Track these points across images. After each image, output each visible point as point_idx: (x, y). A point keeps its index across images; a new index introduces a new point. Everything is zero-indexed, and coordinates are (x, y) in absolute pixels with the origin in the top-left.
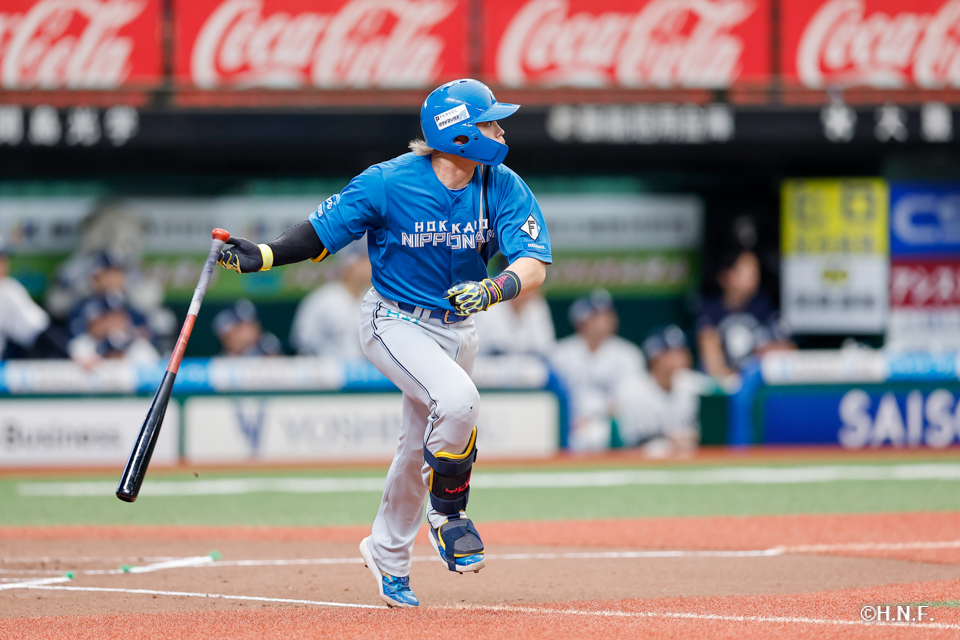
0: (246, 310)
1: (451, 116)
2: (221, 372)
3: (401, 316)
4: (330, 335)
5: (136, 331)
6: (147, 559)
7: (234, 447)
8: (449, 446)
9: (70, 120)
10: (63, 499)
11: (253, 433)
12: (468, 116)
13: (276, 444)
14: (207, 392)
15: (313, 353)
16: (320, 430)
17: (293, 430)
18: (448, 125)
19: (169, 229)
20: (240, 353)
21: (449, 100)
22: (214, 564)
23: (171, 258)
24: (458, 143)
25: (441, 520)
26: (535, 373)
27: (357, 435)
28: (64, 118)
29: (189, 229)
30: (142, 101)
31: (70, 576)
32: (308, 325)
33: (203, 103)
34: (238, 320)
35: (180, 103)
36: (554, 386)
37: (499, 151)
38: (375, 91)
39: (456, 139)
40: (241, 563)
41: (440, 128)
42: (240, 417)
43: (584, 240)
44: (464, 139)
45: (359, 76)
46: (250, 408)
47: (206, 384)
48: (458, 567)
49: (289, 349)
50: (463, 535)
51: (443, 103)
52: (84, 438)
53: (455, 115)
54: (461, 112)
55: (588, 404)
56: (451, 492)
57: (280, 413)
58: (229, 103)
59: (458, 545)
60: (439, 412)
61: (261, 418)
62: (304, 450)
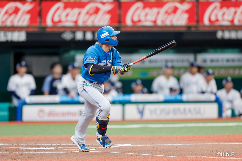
0: (139, 82)
1: (104, 35)
2: (133, 97)
3: (90, 84)
4: (161, 88)
5: (112, 87)
6: (115, 144)
7: (137, 116)
8: (104, 117)
11: (141, 113)
12: (108, 35)
13: (147, 115)
14: (130, 102)
15: (156, 93)
16: (158, 112)
17: (151, 112)
18: (104, 37)
20: (138, 93)
21: (104, 31)
22: (131, 146)
24: (106, 41)
25: (100, 136)
26: (213, 98)
27: (168, 113)
28: (94, 34)
31: (95, 149)
32: (155, 86)
33: (129, 30)
34: (137, 84)
35: (123, 30)
36: (218, 101)
37: (116, 42)
38: (173, 27)
39: (106, 40)
40: (138, 145)
41: (102, 38)
42: (138, 109)
43: (225, 64)
44: (108, 40)
45: (168, 23)
46: (141, 106)
47: (129, 100)
48: (106, 146)
49: (150, 92)
50: (106, 138)
51: (102, 32)
53: (105, 34)
54: (107, 34)
55: (227, 105)
56: (103, 129)
57: (148, 107)
58: (135, 30)
59: (105, 141)
60: (102, 109)
61: (143, 108)
62: (154, 117)
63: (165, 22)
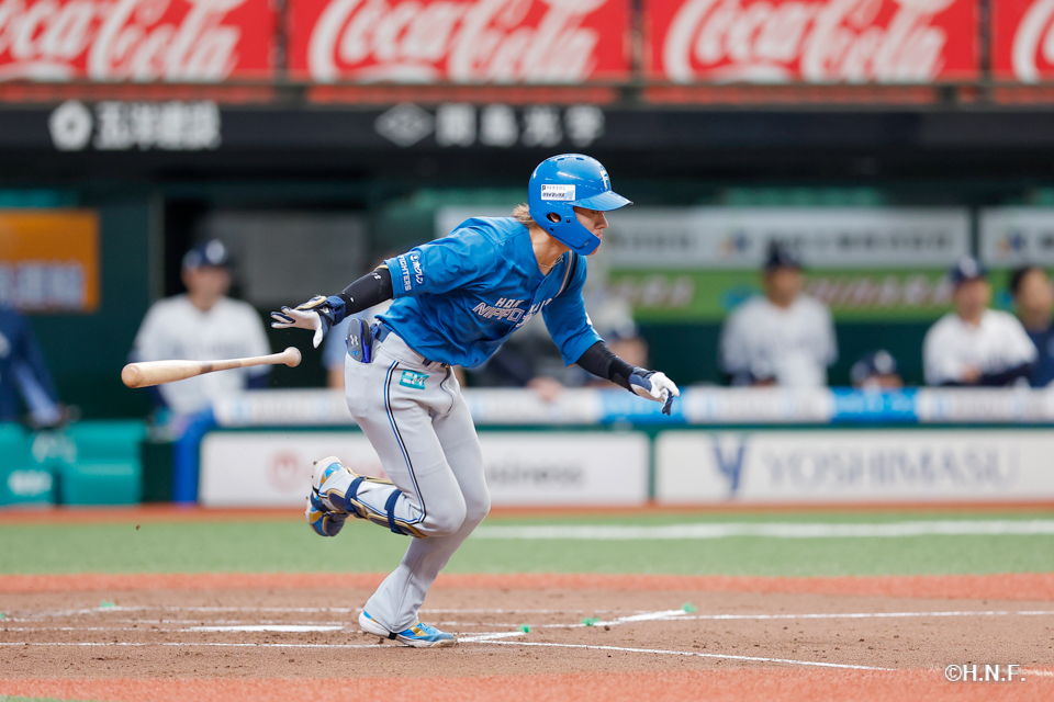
2: (697, 401)
7: (712, 487)
9: (526, 118)
10: (518, 542)
11: (733, 471)
13: (758, 484)
14: (683, 425)
16: (808, 468)
17: (776, 470)
19: (638, 242)
22: (686, 618)
23: (639, 274)
27: (853, 474)
28: (519, 116)
29: (660, 242)
30: (608, 98)
31: (526, 631)
33: (677, 100)
35: (651, 100)
38: (873, 87)
40: (717, 617)
42: (718, 453)
45: (853, 71)
46: (729, 442)
47: (679, 415)
52: (542, 475)
57: (762, 448)
58: (707, 100)
61: (741, 452)
62: (789, 491)
63: (840, 64)
